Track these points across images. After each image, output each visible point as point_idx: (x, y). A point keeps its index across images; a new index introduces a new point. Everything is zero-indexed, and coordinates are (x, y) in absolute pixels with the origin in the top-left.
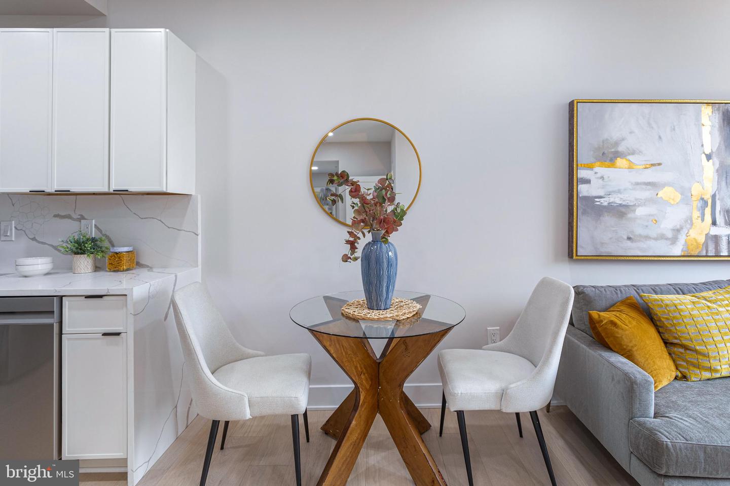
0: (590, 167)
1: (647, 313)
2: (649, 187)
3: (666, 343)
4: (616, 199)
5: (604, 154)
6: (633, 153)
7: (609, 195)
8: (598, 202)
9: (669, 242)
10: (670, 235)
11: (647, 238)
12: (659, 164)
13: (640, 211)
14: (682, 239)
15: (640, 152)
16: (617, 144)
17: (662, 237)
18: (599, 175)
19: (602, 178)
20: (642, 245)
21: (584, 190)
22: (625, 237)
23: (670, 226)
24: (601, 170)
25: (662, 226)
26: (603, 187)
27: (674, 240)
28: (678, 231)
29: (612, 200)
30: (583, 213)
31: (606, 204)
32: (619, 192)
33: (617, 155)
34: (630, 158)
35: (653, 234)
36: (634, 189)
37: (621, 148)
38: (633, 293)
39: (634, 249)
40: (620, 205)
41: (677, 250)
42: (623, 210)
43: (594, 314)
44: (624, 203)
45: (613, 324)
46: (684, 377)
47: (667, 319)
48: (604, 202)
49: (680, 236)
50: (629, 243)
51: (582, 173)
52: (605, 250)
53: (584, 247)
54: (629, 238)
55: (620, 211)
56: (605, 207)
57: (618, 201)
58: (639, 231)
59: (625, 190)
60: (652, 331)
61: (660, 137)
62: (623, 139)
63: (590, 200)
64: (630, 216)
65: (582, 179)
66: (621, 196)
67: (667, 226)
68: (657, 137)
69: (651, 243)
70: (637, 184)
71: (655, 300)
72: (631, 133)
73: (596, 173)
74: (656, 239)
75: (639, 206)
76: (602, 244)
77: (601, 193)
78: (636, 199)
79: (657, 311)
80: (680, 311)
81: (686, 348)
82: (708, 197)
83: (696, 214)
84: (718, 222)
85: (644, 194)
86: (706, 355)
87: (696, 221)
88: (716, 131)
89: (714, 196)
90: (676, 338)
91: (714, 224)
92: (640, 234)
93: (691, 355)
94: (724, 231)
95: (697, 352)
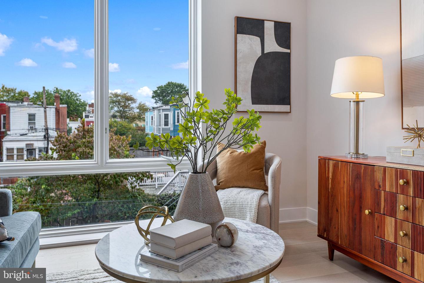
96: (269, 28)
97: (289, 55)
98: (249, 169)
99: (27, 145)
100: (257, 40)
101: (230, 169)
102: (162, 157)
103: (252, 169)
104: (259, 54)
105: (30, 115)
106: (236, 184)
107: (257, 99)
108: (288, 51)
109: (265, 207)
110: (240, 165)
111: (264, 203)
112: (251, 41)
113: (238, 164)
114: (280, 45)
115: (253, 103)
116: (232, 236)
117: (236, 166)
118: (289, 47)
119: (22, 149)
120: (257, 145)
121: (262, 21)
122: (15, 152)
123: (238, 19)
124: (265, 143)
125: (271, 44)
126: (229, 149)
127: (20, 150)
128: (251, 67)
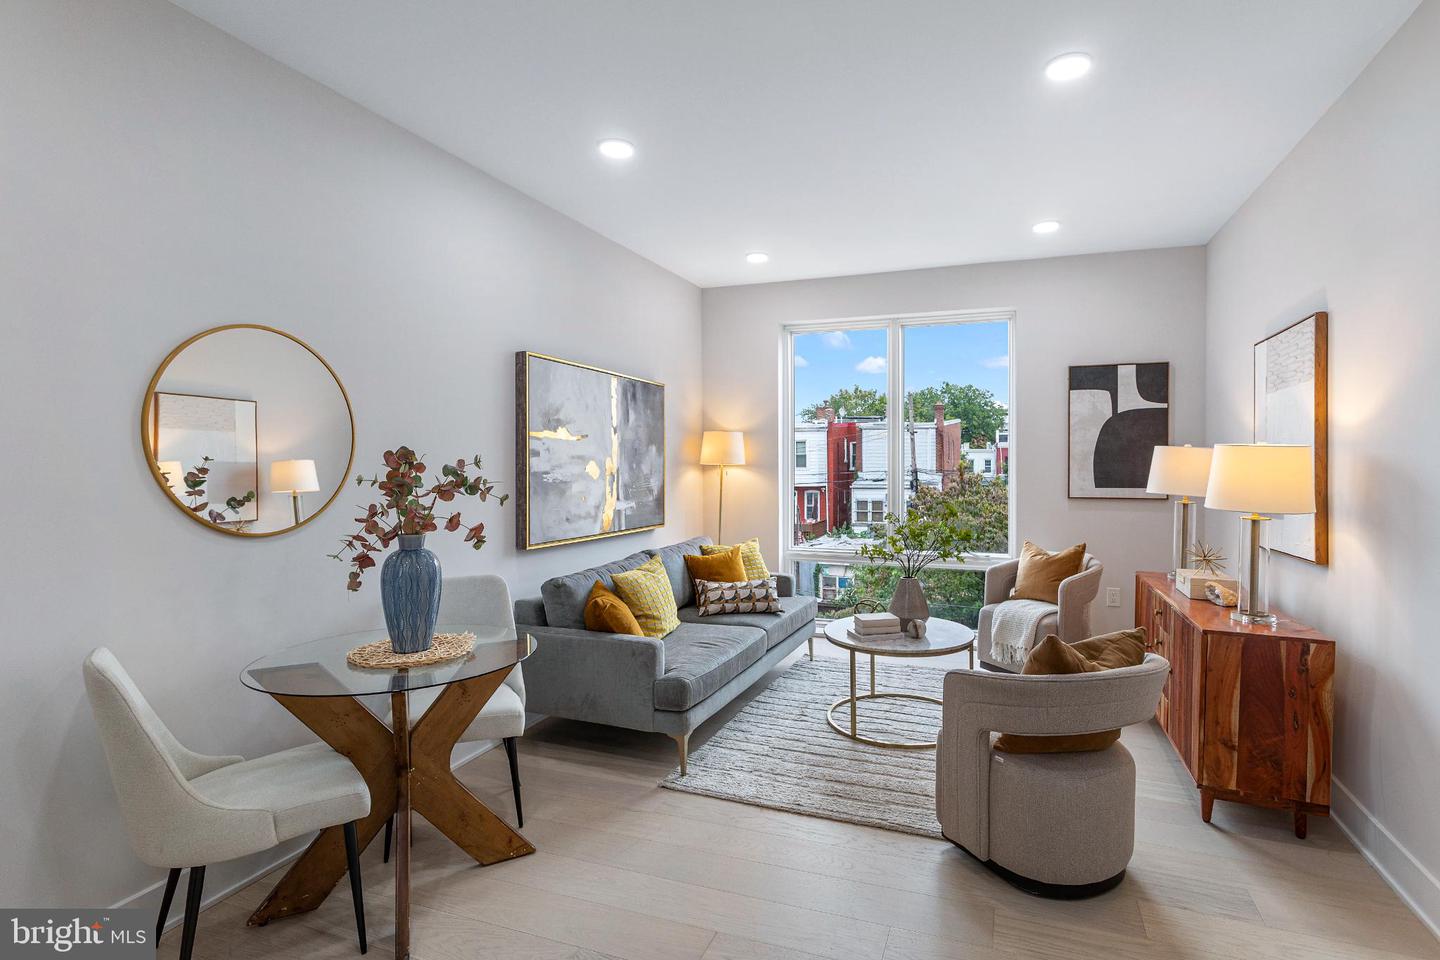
1: (620, 592)
2: (579, 462)
3: (637, 617)
4: (558, 475)
5: (549, 421)
6: (570, 423)
7: (554, 470)
8: (545, 478)
9: (592, 521)
10: (593, 513)
11: (580, 517)
12: (587, 436)
13: (574, 489)
14: (600, 515)
15: (575, 422)
16: (558, 411)
17: (588, 515)
18: (546, 446)
19: (548, 450)
20: (577, 526)
21: (535, 464)
22: (565, 519)
23: (593, 504)
25: (588, 504)
26: (549, 461)
27: (595, 518)
28: (597, 509)
29: (555, 476)
30: (535, 492)
31: (551, 481)
32: (560, 466)
33: (559, 420)
34: (568, 427)
35: (583, 513)
36: (571, 463)
37: (561, 416)
39: (570, 531)
40: (562, 482)
41: (598, 528)
42: (562, 486)
44: (563, 480)
45: (610, 607)
48: (549, 478)
49: (598, 515)
50: (568, 524)
51: (533, 444)
52: (550, 535)
53: (535, 536)
54: (567, 520)
55: (561, 489)
56: (550, 484)
57: (560, 478)
58: (574, 511)
59: (564, 464)
61: (587, 406)
62: (562, 406)
63: (539, 475)
64: (567, 494)
65: (533, 450)
66: (561, 471)
67: (590, 503)
68: (585, 406)
69: (581, 524)
70: (573, 457)
71: (621, 578)
72: (568, 399)
73: (543, 444)
74: (585, 518)
75: (573, 482)
76: (549, 528)
77: (548, 469)
78: (572, 475)
79: (625, 587)
81: (648, 616)
82: (615, 471)
83: (608, 489)
84: (620, 497)
85: (576, 469)
86: (659, 619)
87: (608, 496)
88: (619, 405)
89: (618, 471)
90: (640, 610)
91: (618, 499)
92: (575, 515)
93: (650, 622)
94: (623, 505)
95: (654, 618)
96: (1127, 378)
97: (1165, 412)
98: (1053, 579)
100: (1106, 395)
101: (1027, 576)
104: (1109, 414)
106: (1031, 596)
107: (1101, 480)
108: (1165, 406)
109: (1047, 627)
110: (1038, 572)
111: (1046, 621)
112: (1093, 397)
114: (1147, 398)
115: (1098, 485)
116: (917, 631)
118: (1165, 400)
119: (881, 502)
120: (1071, 549)
121: (1115, 367)
122: (870, 507)
123: (1072, 369)
124: (1084, 546)
125: (1131, 399)
126: (1033, 551)
127: (877, 504)
128: (1094, 434)
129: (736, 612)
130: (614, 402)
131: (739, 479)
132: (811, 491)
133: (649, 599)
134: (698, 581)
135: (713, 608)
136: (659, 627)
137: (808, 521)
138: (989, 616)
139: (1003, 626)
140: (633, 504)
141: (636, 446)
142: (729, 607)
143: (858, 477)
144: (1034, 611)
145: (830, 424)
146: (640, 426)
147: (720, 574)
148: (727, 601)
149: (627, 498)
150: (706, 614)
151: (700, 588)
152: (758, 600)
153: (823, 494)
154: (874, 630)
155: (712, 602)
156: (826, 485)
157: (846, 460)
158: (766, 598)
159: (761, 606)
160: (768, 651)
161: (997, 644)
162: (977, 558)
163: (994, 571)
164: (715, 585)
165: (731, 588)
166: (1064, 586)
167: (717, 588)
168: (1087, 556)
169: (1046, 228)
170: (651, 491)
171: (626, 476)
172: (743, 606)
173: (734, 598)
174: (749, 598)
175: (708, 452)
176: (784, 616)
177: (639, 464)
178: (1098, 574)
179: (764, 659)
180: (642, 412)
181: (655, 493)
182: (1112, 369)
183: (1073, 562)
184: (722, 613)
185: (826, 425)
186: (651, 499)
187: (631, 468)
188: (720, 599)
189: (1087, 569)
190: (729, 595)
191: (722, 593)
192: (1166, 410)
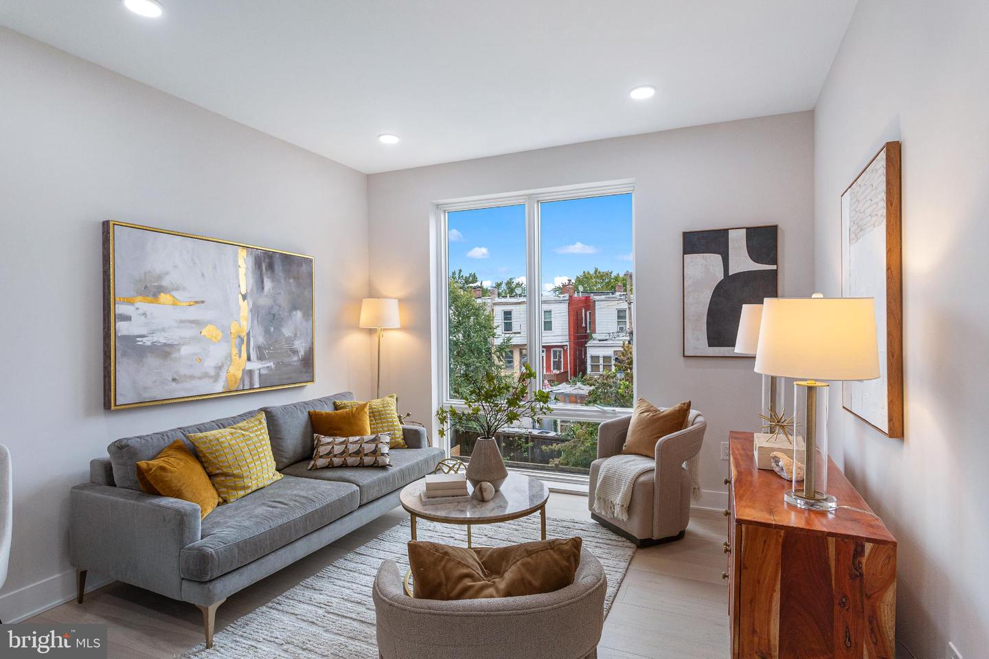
0: (130, 302)
1: (194, 452)
2: (193, 325)
3: (211, 476)
4: (161, 338)
5: (146, 287)
6: (177, 289)
7: (153, 333)
8: (140, 341)
9: (212, 380)
10: (212, 373)
11: (192, 377)
12: (203, 302)
13: (185, 351)
14: (223, 375)
15: (184, 289)
16: (160, 277)
17: (205, 376)
18: (141, 311)
19: (145, 314)
20: (187, 385)
21: (123, 328)
22: (170, 379)
23: (213, 364)
24: (142, 305)
25: (205, 365)
26: (146, 325)
27: (216, 378)
28: (219, 368)
29: (155, 339)
30: (124, 354)
31: (149, 343)
32: (163, 330)
33: (161, 290)
34: (174, 293)
35: (198, 373)
36: (180, 327)
37: (165, 283)
38: (180, 436)
39: (180, 391)
40: (165, 345)
41: (219, 387)
42: (167, 349)
43: (143, 464)
44: (168, 343)
45: (162, 469)
46: (225, 501)
47: (211, 453)
48: (147, 342)
49: (221, 374)
50: (174, 385)
51: (121, 309)
52: (147, 396)
53: (125, 392)
54: (174, 380)
55: (164, 351)
56: (148, 346)
57: (163, 341)
58: (184, 371)
59: (169, 328)
60: (198, 468)
61: (203, 275)
62: (167, 273)
63: (130, 340)
64: (173, 356)
65: (121, 314)
66: (165, 335)
67: (210, 364)
68: (200, 274)
69: (195, 383)
70: (182, 322)
71: (201, 438)
72: (175, 267)
73: (137, 309)
74: (201, 378)
75: (183, 345)
76: (145, 388)
77: (144, 332)
78: (181, 338)
79: (202, 447)
80: (220, 443)
81: (225, 475)
82: (244, 335)
83: (235, 351)
84: (252, 358)
85: (188, 332)
86: (241, 477)
87: (235, 357)
88: (250, 275)
89: (248, 334)
90: (218, 469)
91: (249, 359)
92: (185, 375)
93: (230, 481)
94: (255, 365)
95: (234, 476)
96: (738, 241)
98: (653, 435)
99: (615, 351)
100: (716, 259)
101: (634, 432)
102: (597, 407)
103: (655, 436)
104: (721, 277)
105: (619, 311)
106: (637, 452)
107: (713, 340)
108: (774, 267)
109: (644, 484)
110: (643, 429)
111: (642, 479)
112: (706, 260)
113: (641, 427)
114: (756, 260)
115: (711, 345)
117: (639, 430)
118: (775, 262)
119: (610, 358)
120: (677, 406)
121: (726, 231)
122: (601, 361)
123: (686, 235)
124: (689, 404)
125: (741, 262)
126: (644, 407)
127: (606, 359)
128: (706, 296)
129: (344, 466)
130: (242, 271)
131: (397, 341)
132: (555, 349)
133: (230, 458)
134: (315, 435)
135: (321, 462)
136: (240, 483)
137: (554, 372)
138: (597, 468)
139: (606, 480)
140: (271, 364)
141: (275, 310)
142: (337, 461)
143: (592, 338)
144: (633, 467)
145: (571, 297)
146: (280, 294)
147: (339, 429)
148: (335, 456)
149: (261, 358)
150: (315, 468)
151: (316, 442)
152: (366, 455)
153: (565, 351)
154: (439, 493)
155: (321, 457)
156: (567, 343)
157: (584, 325)
158: (375, 452)
159: (368, 460)
160: (360, 506)
161: (599, 499)
162: (604, 412)
163: (606, 426)
164: (329, 439)
165: (342, 443)
166: (660, 444)
167: (329, 443)
168: (693, 413)
169: (643, 94)
170: (295, 352)
171: (261, 340)
172: (350, 460)
173: (344, 452)
174: (357, 453)
175: (366, 316)
176: (392, 470)
177: (278, 329)
178: (701, 431)
179: (355, 514)
180: (282, 281)
181: (302, 353)
182: (724, 233)
183: (679, 418)
184: (330, 467)
185: (567, 298)
186: (295, 358)
187: (267, 331)
188: (330, 453)
189: (693, 425)
190: (338, 449)
191: (333, 447)
192: (775, 272)
